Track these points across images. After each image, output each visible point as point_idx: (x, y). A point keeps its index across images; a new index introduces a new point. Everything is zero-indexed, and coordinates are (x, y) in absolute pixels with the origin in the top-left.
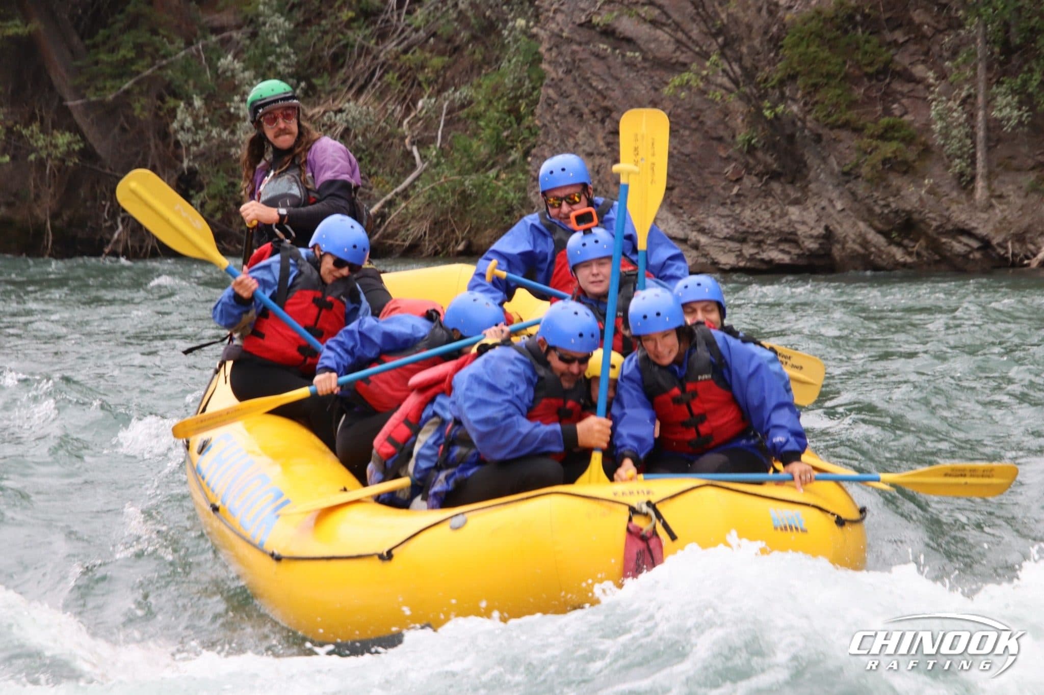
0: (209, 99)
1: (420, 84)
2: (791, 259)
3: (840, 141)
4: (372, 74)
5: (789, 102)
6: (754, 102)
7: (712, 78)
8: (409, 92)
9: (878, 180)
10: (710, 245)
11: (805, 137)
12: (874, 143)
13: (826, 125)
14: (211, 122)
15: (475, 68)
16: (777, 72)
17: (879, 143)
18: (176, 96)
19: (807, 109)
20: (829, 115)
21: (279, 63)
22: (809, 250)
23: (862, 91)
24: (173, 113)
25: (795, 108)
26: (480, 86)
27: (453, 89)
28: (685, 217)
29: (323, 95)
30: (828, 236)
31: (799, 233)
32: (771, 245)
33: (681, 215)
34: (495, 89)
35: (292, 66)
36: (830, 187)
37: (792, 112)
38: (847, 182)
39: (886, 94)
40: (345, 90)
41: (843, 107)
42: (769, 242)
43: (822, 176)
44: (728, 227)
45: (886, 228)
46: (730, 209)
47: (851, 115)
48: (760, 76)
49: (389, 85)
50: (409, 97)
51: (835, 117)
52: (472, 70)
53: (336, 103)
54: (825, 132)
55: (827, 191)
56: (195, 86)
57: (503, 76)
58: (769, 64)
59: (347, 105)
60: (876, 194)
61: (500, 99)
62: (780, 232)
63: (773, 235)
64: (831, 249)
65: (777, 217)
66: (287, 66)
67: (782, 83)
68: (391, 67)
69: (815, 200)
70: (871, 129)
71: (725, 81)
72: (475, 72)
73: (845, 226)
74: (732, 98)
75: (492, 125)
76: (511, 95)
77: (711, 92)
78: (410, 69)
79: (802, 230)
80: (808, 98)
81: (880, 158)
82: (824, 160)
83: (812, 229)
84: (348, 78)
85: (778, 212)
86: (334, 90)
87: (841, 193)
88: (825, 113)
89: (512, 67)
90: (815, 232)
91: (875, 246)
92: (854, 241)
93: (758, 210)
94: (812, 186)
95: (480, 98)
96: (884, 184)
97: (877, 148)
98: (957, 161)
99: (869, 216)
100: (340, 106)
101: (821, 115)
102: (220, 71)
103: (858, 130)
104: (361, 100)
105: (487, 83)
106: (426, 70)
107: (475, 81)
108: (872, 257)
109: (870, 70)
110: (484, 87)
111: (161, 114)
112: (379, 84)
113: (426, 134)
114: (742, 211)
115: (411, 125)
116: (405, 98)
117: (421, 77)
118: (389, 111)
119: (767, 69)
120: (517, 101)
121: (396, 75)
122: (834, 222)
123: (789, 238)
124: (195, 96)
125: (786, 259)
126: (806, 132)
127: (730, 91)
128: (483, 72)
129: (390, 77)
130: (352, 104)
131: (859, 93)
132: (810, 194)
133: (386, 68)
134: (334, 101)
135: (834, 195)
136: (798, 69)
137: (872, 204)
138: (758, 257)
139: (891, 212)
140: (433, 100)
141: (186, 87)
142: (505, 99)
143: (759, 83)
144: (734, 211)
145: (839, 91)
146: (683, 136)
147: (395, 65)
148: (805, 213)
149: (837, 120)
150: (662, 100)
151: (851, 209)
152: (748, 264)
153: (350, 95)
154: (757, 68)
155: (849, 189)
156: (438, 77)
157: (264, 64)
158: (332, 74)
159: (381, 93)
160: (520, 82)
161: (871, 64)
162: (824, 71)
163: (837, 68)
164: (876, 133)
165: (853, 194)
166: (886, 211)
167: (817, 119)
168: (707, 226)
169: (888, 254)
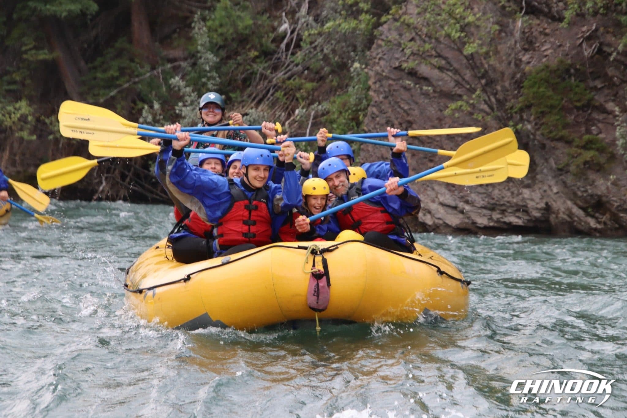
0: (164, 103)
1: (297, 100)
2: (523, 222)
3: (557, 149)
4: (268, 92)
5: (526, 123)
6: (503, 122)
7: (477, 105)
8: (290, 104)
9: (581, 175)
10: (471, 211)
11: (535, 145)
12: (579, 151)
13: (549, 138)
14: (164, 118)
15: (333, 91)
16: (519, 103)
17: (582, 151)
18: (143, 101)
19: (537, 127)
20: (551, 132)
21: (209, 83)
22: (535, 217)
23: (573, 117)
24: (140, 112)
25: (529, 127)
26: (334, 102)
27: (317, 103)
28: (456, 193)
29: (236, 104)
30: (548, 208)
31: (529, 206)
32: (510, 213)
33: (453, 191)
34: (344, 105)
35: (217, 85)
36: (550, 178)
37: (527, 129)
38: (561, 175)
39: (588, 120)
40: (250, 101)
41: (560, 127)
42: (509, 211)
43: (545, 171)
44: (483, 200)
45: (585, 206)
46: (485, 189)
47: (565, 132)
48: (508, 105)
49: (278, 99)
50: (290, 107)
51: (554, 133)
52: (331, 92)
53: (244, 109)
54: (547, 142)
55: (548, 180)
56: (156, 95)
57: (350, 96)
58: (514, 98)
59: (250, 111)
60: (579, 184)
61: (347, 111)
62: (517, 205)
63: (512, 207)
64: (549, 218)
65: (515, 195)
66: (214, 85)
67: (521, 110)
68: (280, 88)
69: (540, 185)
70: (577, 142)
71: (485, 107)
72: (333, 93)
73: (559, 203)
74: (489, 119)
75: (341, 127)
76: (354, 109)
77: (476, 114)
78: (292, 89)
79: (531, 204)
80: (537, 121)
81: (582, 160)
82: (547, 160)
83: (537, 203)
84: (252, 94)
85: (516, 192)
86: (243, 101)
87: (557, 182)
88: (548, 131)
89: (355, 91)
90: (539, 206)
91: (577, 217)
92: (564, 213)
93: (504, 190)
94: (539, 177)
95: (334, 110)
96: (584, 177)
97: (580, 154)
99: (574, 197)
100: (247, 111)
101: (546, 132)
102: (172, 86)
103: (569, 142)
104: (260, 108)
105: (339, 100)
106: (302, 91)
107: (332, 99)
108: (575, 224)
109: (578, 104)
110: (337, 103)
111: (134, 112)
112: (271, 98)
113: (300, 131)
114: (493, 190)
115: (290, 125)
116: (287, 108)
117: (298, 95)
118: (277, 116)
119: (512, 101)
120: (357, 113)
121: (283, 93)
122: (552, 200)
123: (523, 209)
124: (155, 102)
125: (520, 222)
126: (536, 142)
127: (488, 114)
128: (338, 93)
129: (279, 94)
130: (254, 110)
131: (570, 118)
132: (537, 182)
133: (277, 88)
134: (243, 107)
135: (552, 183)
136: (532, 102)
137: (576, 190)
138: (502, 220)
139: (588, 195)
140: (304, 110)
141: (150, 96)
142: (350, 111)
143: (507, 110)
144: (487, 190)
145: (558, 117)
146: (457, 141)
147: (282, 87)
148: (533, 194)
149: (556, 135)
150: (445, 117)
151: (563, 192)
152: (496, 225)
153: (253, 105)
154: (506, 100)
155: (562, 180)
156: (309, 96)
157: (200, 83)
158: (242, 91)
159: (273, 104)
160: (360, 100)
161: (579, 101)
162: (549, 104)
163: (557, 102)
164: (581, 145)
165: (564, 183)
166: (585, 195)
167: (543, 134)
168: (470, 199)
169: (585, 222)
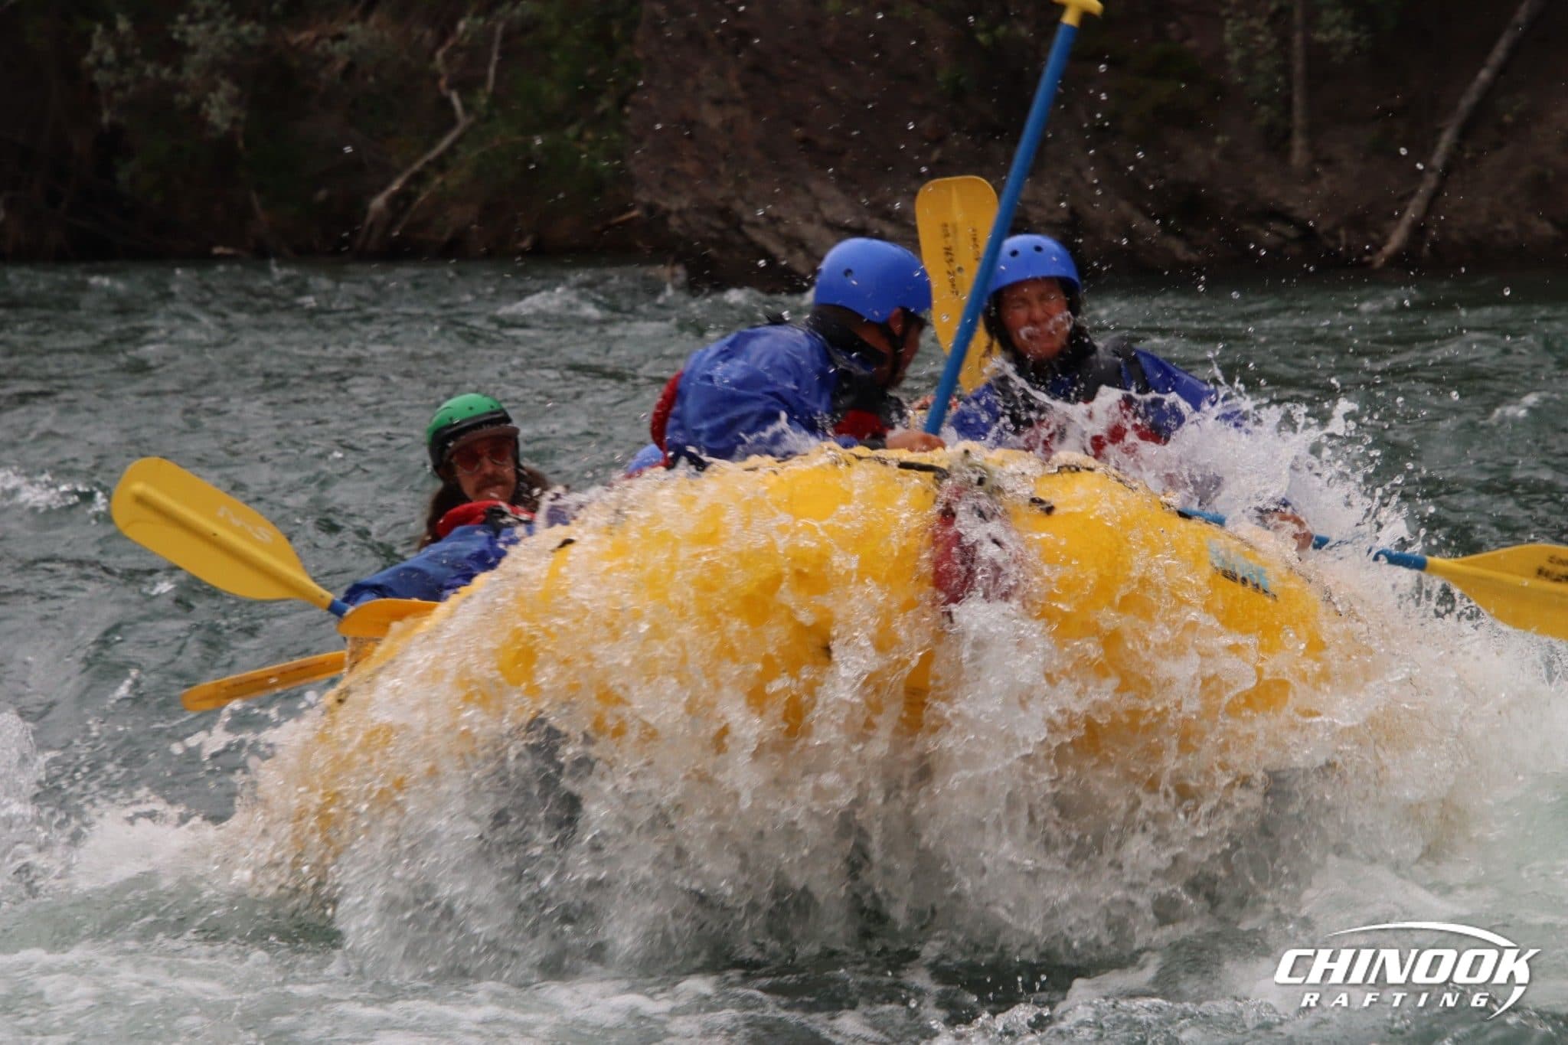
0: (141, 17)
3: (1092, 80)
5: (1015, 21)
6: (962, 21)
12: (1142, 82)
14: (144, 54)
17: (1149, 82)
18: (91, 14)
19: (1041, 30)
23: (1122, 3)
24: (85, 40)
25: (1023, 30)
28: (861, 196)
29: (313, 13)
30: (1075, 223)
31: (1032, 218)
33: (855, 194)
36: (1077, 150)
37: (1019, 36)
38: (1102, 141)
39: (1158, 8)
40: (347, 4)
45: (1160, 210)
47: (1107, 40)
50: (445, 15)
53: (334, 24)
55: (1073, 154)
59: (350, 28)
61: (581, 18)
69: (1054, 169)
70: (1137, 60)
74: (929, 16)
75: (570, 58)
79: (1035, 214)
80: (1043, 15)
81: (1150, 104)
82: (1068, 108)
83: (1051, 211)
86: (331, 5)
87: (1094, 159)
90: (1055, 218)
91: (1143, 238)
92: (1113, 231)
94: (1050, 148)
95: (551, 16)
96: (1156, 144)
97: (1145, 89)
98: (1264, 108)
99: (1136, 194)
100: (340, 29)
103: (1117, 63)
104: (372, 21)
108: (1140, 254)
111: (67, 41)
113: (470, 72)
115: (448, 58)
116: (438, 17)
118: (415, 38)
120: (607, 22)
122: (1083, 203)
124: (118, 15)
127: (926, 5)
130: (358, 26)
131: (1118, 6)
132: (1047, 160)
135: (1083, 161)
137: (1139, 174)
139: (1171, 186)
140: (480, 20)
142: (590, 18)
148: (1041, 189)
150: (826, 19)
151: (1110, 184)
153: (354, 13)
155: (1105, 152)
164: (1144, 67)
165: (1112, 159)
166: (1160, 185)
169: (1165, 249)
